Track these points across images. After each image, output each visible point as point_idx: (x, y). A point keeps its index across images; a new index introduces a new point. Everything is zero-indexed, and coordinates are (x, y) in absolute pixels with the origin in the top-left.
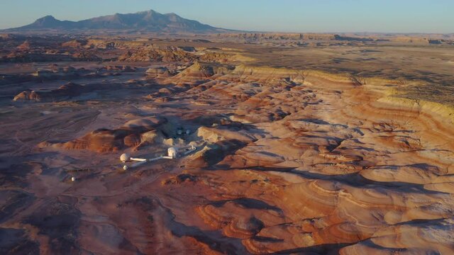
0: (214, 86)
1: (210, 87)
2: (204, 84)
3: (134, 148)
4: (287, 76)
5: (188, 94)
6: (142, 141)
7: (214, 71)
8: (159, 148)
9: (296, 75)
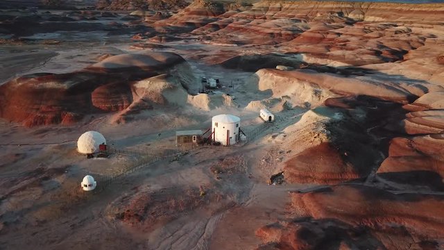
0: (230, 25)
1: (224, 26)
2: (215, 23)
3: (117, 116)
4: (339, 11)
5: (195, 34)
6: (137, 99)
7: (225, 8)
8: (179, 115)
9: (351, 10)
